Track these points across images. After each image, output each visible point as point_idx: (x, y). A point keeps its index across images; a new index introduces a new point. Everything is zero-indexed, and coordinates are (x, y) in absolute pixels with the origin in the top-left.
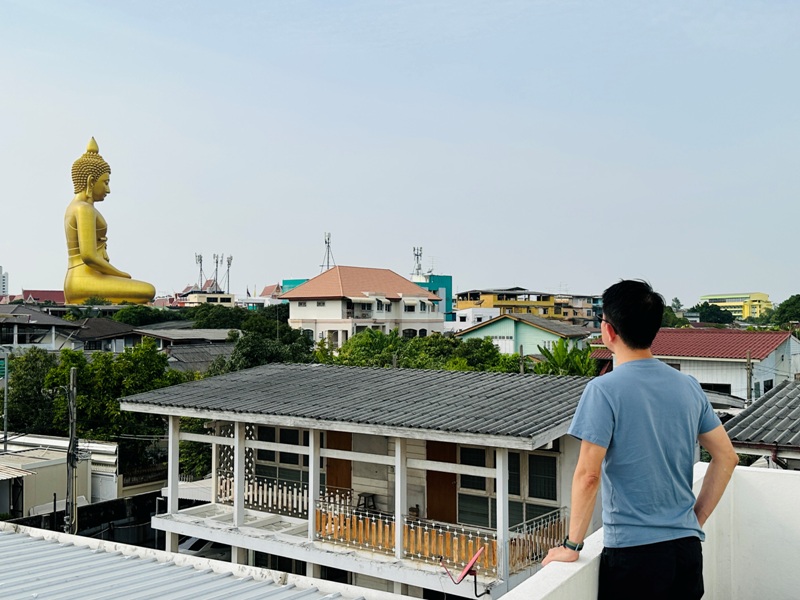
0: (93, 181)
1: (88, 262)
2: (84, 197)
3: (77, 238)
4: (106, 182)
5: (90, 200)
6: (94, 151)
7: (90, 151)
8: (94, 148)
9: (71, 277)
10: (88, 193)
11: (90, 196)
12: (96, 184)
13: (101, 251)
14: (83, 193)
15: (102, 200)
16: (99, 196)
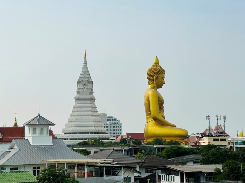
0: (157, 78)
1: (155, 119)
2: (153, 87)
3: (149, 107)
4: (163, 78)
5: (155, 88)
6: (157, 63)
7: (155, 64)
8: (157, 62)
9: (148, 127)
10: (154, 84)
11: (156, 86)
12: (158, 80)
13: (161, 113)
14: (152, 84)
15: (161, 87)
16: (160, 86)
